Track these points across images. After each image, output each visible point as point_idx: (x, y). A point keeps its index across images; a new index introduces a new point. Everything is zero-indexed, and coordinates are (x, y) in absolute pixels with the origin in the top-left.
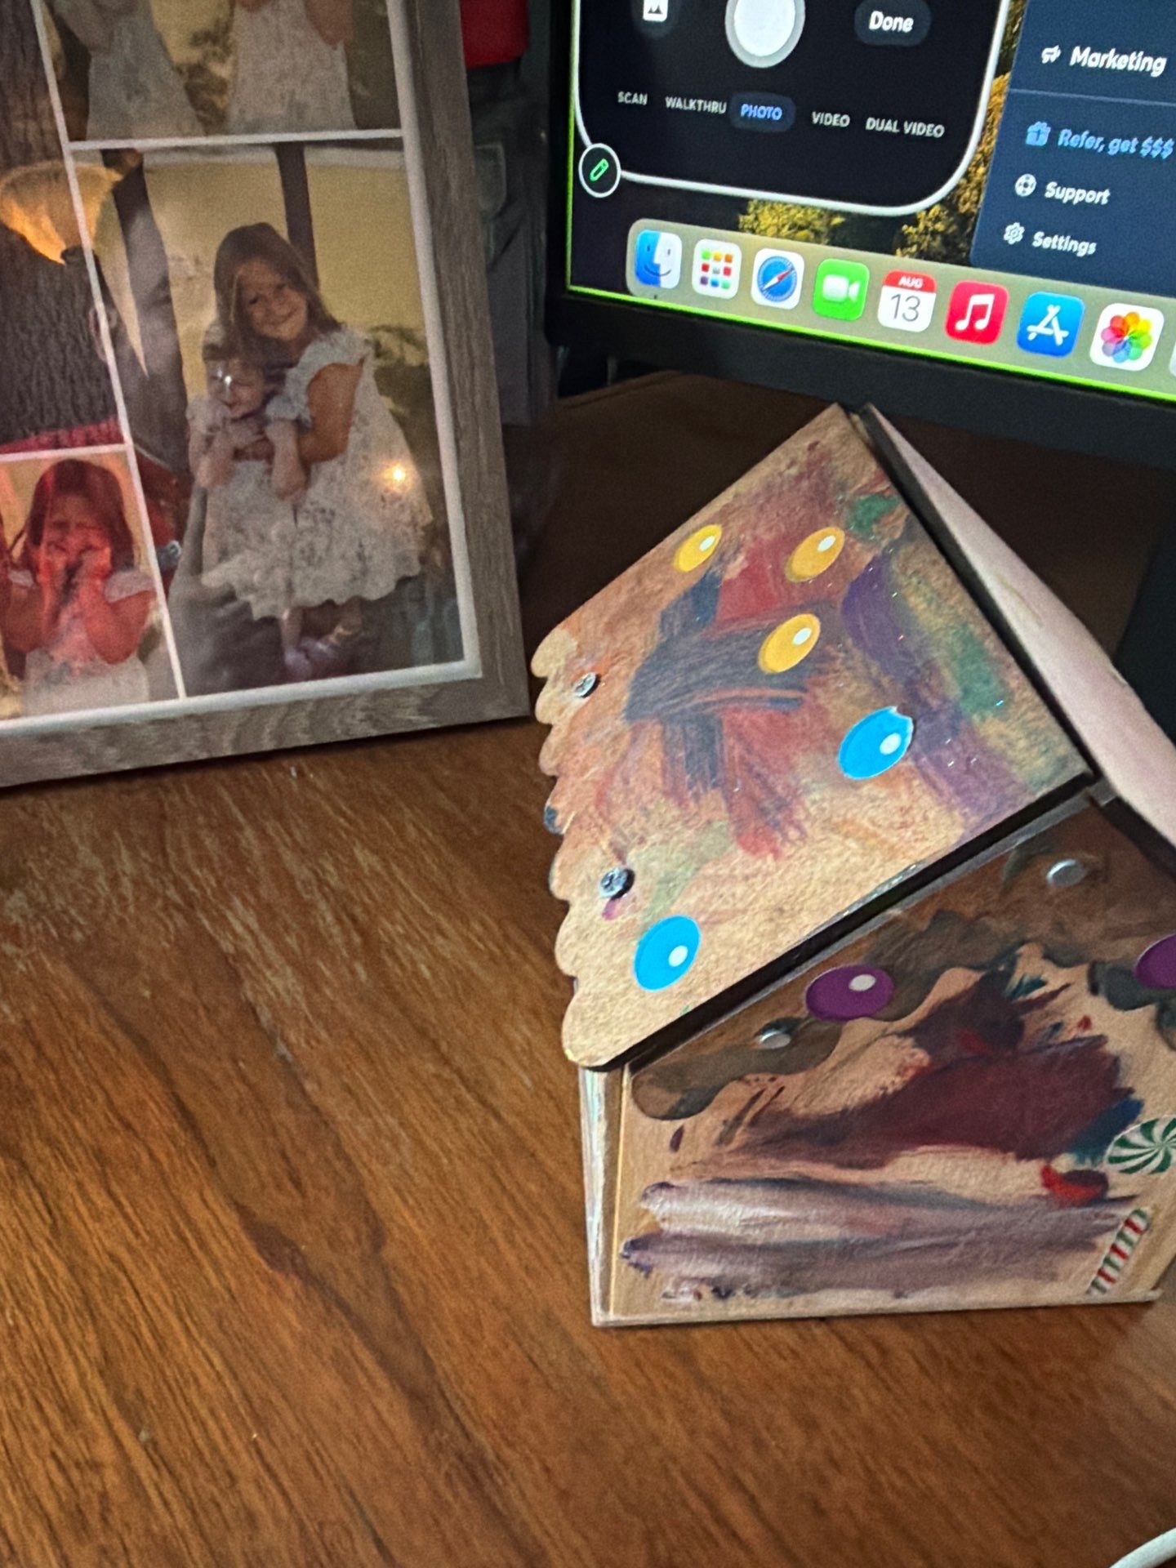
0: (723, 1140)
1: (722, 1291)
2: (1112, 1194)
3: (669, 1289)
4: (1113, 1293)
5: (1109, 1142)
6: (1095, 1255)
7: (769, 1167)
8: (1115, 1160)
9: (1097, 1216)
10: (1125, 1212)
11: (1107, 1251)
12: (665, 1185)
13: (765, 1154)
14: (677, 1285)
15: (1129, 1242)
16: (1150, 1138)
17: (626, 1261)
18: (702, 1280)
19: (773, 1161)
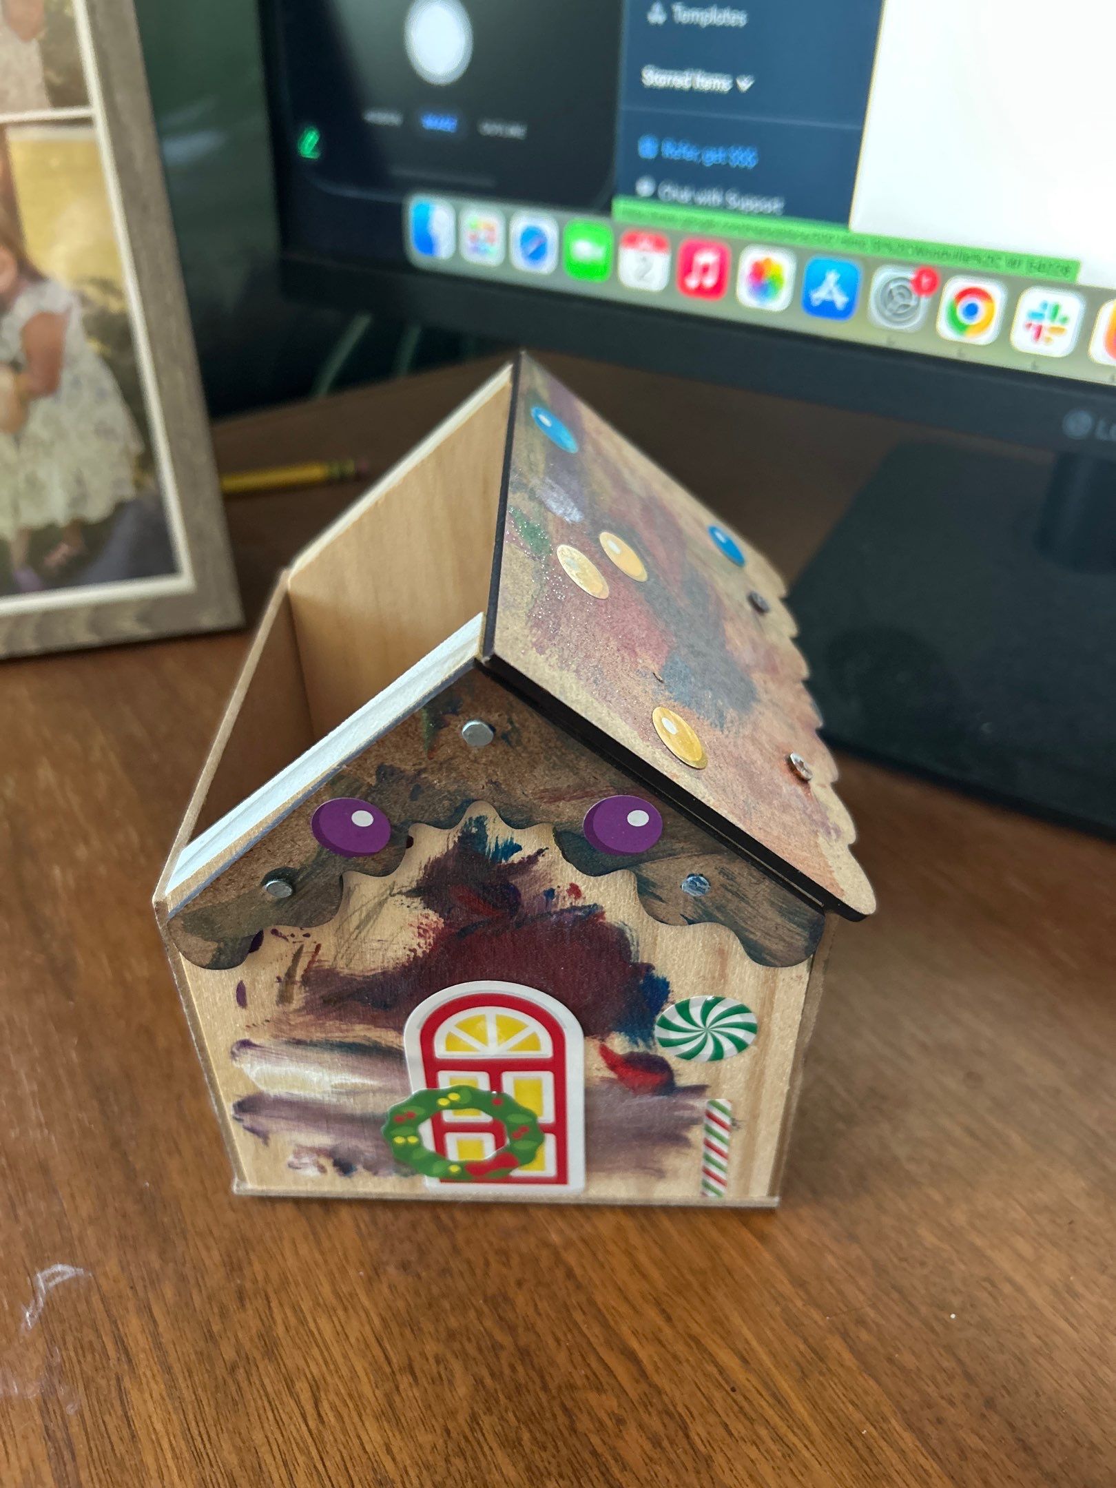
0: (284, 998)
1: (344, 1167)
2: (682, 1081)
3: (291, 1158)
4: (729, 1195)
5: (652, 1023)
6: (692, 1152)
7: (337, 1031)
8: (667, 1043)
9: (676, 1107)
10: (700, 1104)
11: (703, 1148)
12: (246, 1044)
13: (326, 1015)
14: (297, 1154)
15: (721, 1138)
16: (689, 1019)
17: (241, 1124)
18: (319, 1151)
19: (338, 1023)
